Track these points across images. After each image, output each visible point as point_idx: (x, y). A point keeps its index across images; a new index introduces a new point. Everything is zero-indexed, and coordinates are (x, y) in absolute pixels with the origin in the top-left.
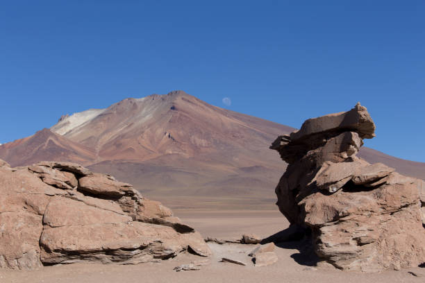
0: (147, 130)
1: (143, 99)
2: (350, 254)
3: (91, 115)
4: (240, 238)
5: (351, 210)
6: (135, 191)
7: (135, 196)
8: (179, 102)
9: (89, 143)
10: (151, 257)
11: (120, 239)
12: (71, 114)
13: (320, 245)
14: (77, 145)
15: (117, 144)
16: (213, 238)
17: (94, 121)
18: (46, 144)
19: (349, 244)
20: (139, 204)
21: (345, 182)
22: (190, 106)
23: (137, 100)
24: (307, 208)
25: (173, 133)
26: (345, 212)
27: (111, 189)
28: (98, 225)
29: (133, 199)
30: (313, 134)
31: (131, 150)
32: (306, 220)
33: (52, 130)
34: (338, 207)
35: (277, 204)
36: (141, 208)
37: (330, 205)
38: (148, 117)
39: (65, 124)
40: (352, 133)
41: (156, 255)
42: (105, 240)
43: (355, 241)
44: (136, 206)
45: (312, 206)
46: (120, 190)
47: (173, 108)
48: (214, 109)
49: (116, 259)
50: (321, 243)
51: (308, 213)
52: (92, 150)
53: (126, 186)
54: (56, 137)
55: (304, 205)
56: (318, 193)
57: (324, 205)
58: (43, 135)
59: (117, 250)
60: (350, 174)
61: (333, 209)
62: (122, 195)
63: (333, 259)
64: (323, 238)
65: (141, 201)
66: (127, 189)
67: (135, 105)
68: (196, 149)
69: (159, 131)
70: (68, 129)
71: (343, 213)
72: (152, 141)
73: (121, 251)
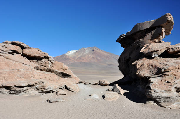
0: (87, 55)
1: (86, 48)
2: (172, 98)
3: (75, 51)
4: (98, 82)
5: (170, 68)
6: (49, 56)
7: (49, 59)
8: (95, 49)
9: (74, 57)
10: (37, 92)
11: (18, 80)
12: (70, 51)
13: (150, 90)
14: (71, 58)
15: (80, 58)
16: (83, 81)
17: (75, 53)
18: (64, 57)
19: (171, 91)
20: (52, 63)
21: (163, 51)
22: (97, 50)
23: (85, 48)
24: (138, 67)
25: (93, 56)
26: (166, 69)
27: (37, 55)
28: (6, 70)
29: (48, 60)
30: (139, 32)
31: (83, 59)
32: (137, 73)
33: (66, 54)
34: (160, 66)
35: (118, 67)
36: (54, 65)
37: (154, 65)
38: (87, 52)
39: (69, 53)
40: (162, 28)
41: (40, 91)
42: (7, 80)
43: (175, 89)
44: (50, 64)
45: (142, 65)
46: (42, 55)
47: (93, 50)
48: (103, 51)
49: (12, 93)
50: (151, 89)
51: (139, 69)
52: (75, 59)
53: (45, 54)
54: (67, 56)
55: (136, 65)
56: (144, 58)
57: (149, 65)
58: (64, 55)
59: (11, 87)
60: (166, 47)
61: (156, 67)
62: (43, 58)
63: (158, 100)
64: (152, 86)
65: (53, 62)
66: (45, 55)
67: (85, 49)
68: (98, 60)
69: (90, 55)
70: (69, 54)
71: (165, 69)
72: (88, 57)
73: (15, 87)
